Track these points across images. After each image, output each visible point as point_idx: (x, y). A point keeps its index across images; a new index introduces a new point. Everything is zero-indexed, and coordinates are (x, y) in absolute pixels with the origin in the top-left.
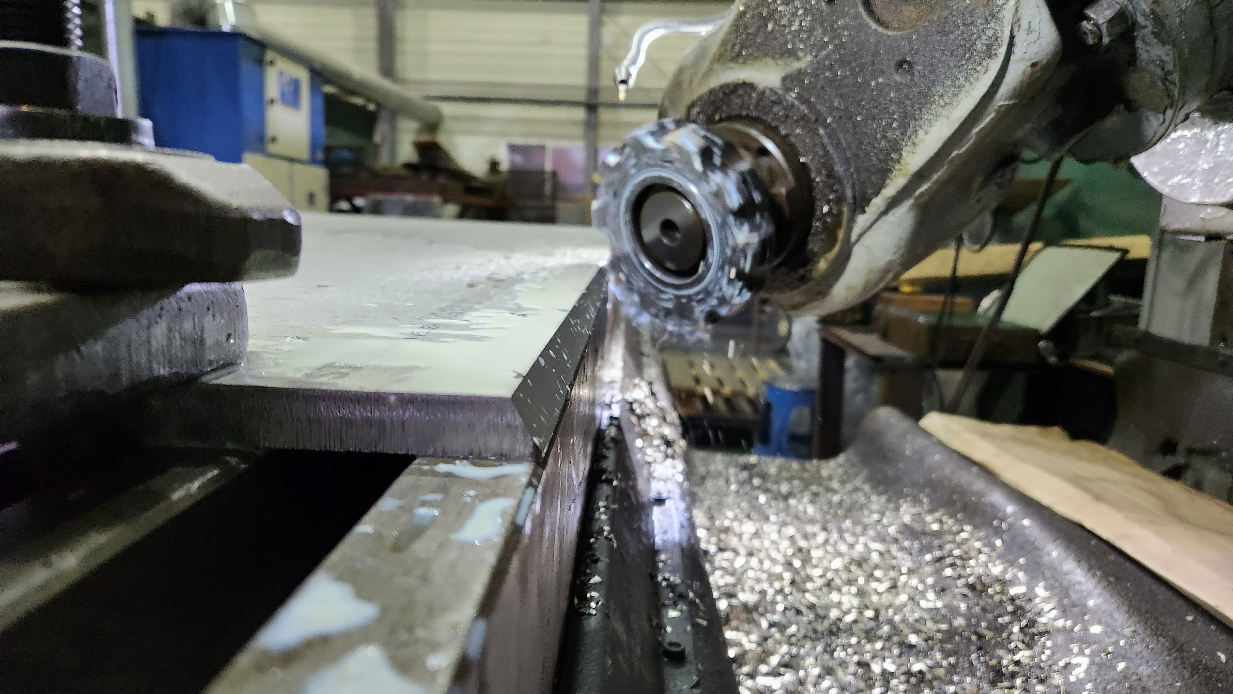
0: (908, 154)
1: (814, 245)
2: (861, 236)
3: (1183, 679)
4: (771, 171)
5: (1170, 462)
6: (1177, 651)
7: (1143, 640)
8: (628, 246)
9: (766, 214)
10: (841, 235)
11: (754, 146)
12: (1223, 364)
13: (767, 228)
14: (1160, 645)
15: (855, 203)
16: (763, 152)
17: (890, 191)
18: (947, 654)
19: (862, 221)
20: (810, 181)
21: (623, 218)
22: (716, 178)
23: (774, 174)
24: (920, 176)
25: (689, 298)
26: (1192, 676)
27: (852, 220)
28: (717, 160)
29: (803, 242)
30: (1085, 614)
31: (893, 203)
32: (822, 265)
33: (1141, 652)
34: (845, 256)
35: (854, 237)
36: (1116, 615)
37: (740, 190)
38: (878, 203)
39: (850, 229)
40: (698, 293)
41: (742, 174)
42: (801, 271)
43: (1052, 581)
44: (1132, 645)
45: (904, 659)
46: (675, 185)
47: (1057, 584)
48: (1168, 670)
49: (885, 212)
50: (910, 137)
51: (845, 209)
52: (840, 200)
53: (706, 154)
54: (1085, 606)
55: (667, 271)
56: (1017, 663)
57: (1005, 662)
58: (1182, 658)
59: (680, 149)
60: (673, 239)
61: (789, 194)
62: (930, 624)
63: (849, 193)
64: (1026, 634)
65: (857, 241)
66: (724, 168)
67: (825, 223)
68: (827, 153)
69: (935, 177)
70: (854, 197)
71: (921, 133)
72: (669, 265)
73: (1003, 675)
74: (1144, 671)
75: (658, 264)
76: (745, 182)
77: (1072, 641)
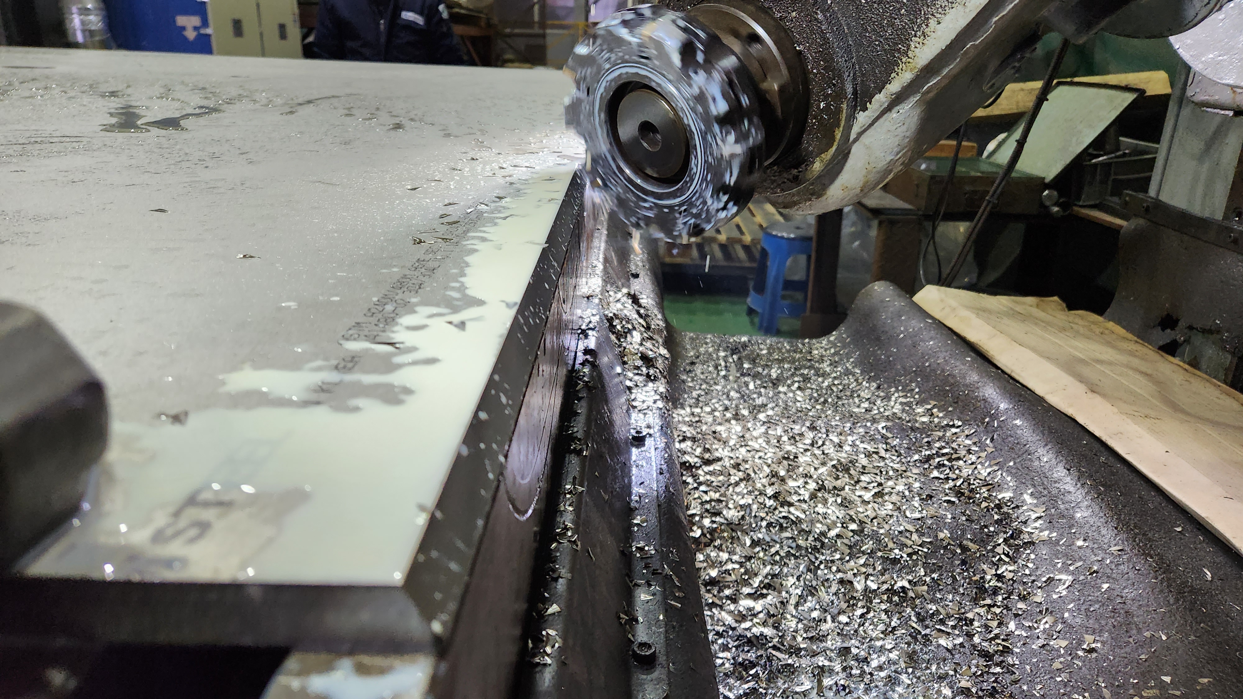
0: (917, 45)
1: (809, 143)
2: (860, 134)
3: (1169, 604)
4: (762, 62)
5: (1168, 336)
6: (1164, 573)
7: (1129, 560)
8: (604, 146)
9: (755, 120)
10: (838, 134)
11: (744, 32)
12: (1235, 241)
13: (756, 136)
14: (1146, 567)
15: (855, 99)
16: (755, 38)
17: (894, 87)
18: (930, 569)
19: (862, 118)
20: (805, 73)
21: (599, 119)
22: (699, 78)
23: (766, 66)
24: (930, 70)
25: (671, 207)
26: (1177, 600)
27: (851, 117)
28: (700, 57)
29: (797, 140)
30: (1073, 525)
31: (898, 99)
32: (817, 166)
33: (1128, 573)
34: (844, 155)
35: (853, 136)
36: (1104, 531)
37: (725, 95)
38: (880, 99)
39: (849, 127)
40: (681, 205)
41: (727, 73)
42: (795, 172)
43: (1040, 489)
44: (1117, 565)
45: (887, 576)
46: (653, 85)
47: (1046, 492)
48: (1154, 594)
49: (889, 109)
50: (919, 26)
51: (844, 106)
52: (839, 95)
53: (687, 51)
54: (1073, 517)
55: (646, 177)
56: (1000, 577)
57: (988, 577)
58: (1169, 579)
59: (659, 45)
60: (652, 143)
61: (782, 89)
62: (915, 537)
63: (849, 89)
64: (1009, 546)
65: (856, 140)
66: (708, 65)
67: (821, 121)
68: (826, 40)
69: (945, 72)
70: (855, 93)
71: (932, 22)
72: (649, 171)
73: (986, 590)
74: (1129, 593)
75: (638, 170)
76: (731, 83)
77: (1057, 555)
